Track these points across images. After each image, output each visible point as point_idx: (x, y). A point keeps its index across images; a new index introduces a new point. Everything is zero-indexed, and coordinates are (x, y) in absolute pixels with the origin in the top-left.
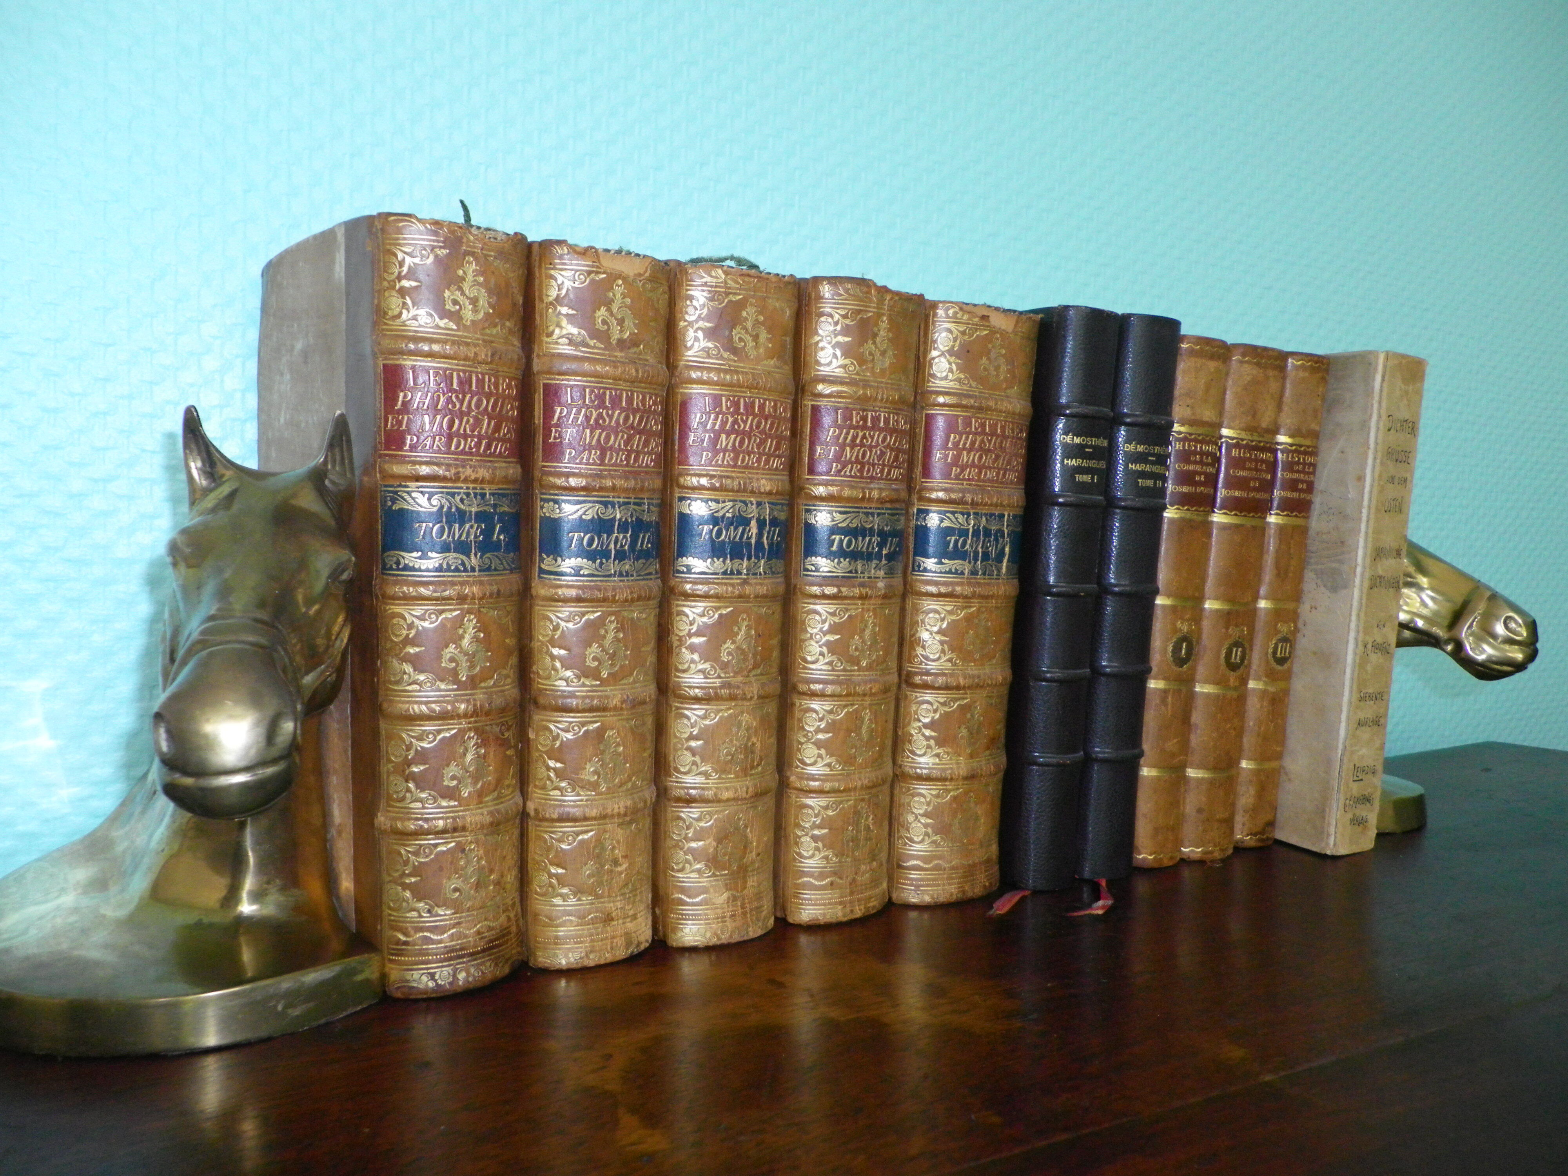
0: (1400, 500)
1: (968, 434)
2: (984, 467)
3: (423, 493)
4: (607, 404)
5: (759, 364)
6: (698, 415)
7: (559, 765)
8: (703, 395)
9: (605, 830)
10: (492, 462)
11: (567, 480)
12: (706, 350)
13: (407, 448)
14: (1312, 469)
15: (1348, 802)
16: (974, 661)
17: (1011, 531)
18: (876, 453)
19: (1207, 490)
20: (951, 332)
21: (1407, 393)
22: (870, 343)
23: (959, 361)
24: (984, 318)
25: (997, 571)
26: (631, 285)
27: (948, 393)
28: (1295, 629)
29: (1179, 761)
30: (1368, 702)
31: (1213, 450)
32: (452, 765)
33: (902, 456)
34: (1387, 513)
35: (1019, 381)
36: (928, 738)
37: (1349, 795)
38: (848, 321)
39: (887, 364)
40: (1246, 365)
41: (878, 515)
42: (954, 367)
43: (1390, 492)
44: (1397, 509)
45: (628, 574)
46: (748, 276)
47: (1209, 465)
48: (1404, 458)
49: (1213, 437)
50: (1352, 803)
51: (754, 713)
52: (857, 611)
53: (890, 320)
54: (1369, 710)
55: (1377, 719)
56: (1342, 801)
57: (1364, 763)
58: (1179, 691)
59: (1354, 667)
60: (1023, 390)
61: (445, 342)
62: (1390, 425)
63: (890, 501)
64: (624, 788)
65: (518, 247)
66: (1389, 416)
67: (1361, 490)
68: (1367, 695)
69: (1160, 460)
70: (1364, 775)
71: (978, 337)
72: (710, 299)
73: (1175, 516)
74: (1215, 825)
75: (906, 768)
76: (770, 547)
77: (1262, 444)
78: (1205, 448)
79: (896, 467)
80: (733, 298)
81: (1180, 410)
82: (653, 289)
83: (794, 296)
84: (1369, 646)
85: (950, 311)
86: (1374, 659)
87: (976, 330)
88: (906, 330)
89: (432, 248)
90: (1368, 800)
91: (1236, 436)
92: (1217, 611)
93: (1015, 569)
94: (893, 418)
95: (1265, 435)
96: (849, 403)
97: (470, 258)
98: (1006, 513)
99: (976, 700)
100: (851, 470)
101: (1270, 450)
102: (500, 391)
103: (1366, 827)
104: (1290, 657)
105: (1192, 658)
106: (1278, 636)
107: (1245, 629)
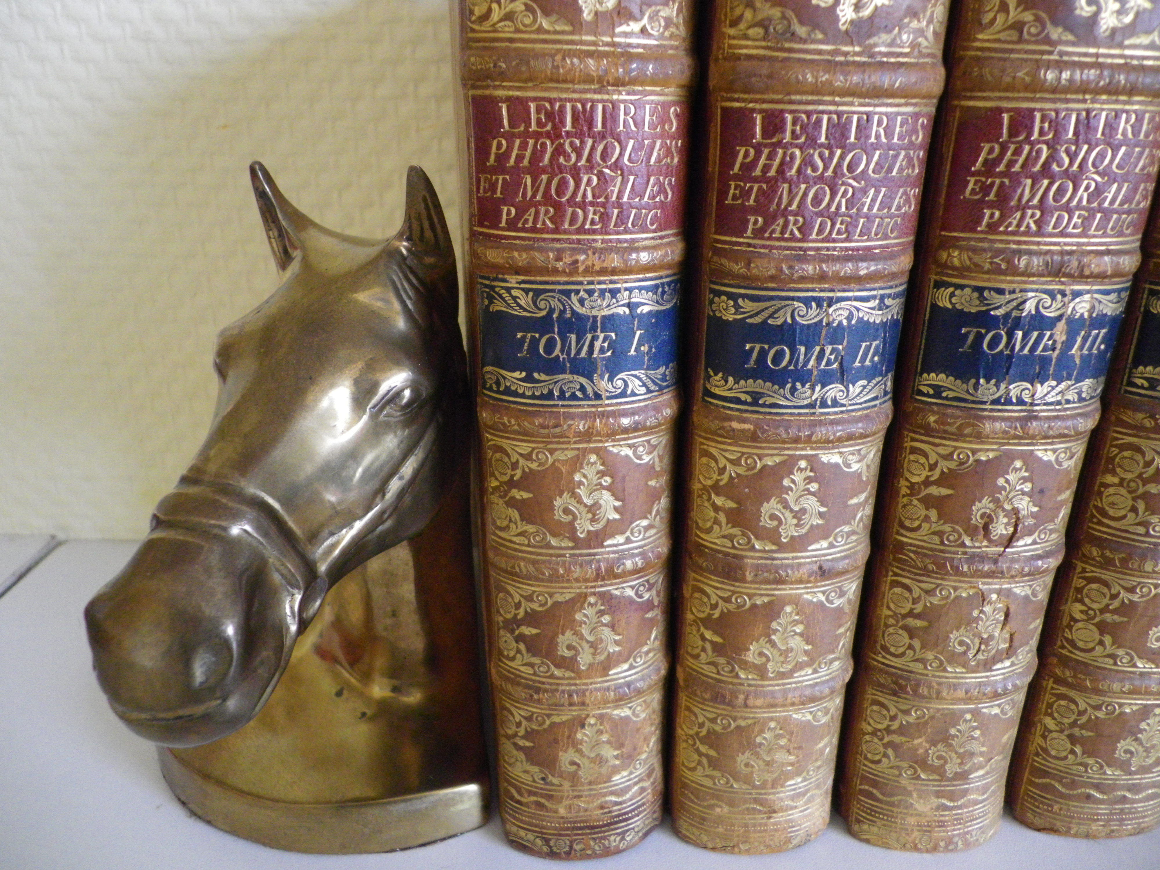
3: (526, 291)
4: (823, 139)
5: (1121, 46)
6: (986, 147)
7: (717, 639)
8: (1000, 111)
9: (772, 719)
10: (633, 241)
11: (748, 265)
12: (1018, 26)
13: (503, 224)
32: (569, 634)
45: (834, 404)
51: (1014, 594)
61: (550, 54)
64: (802, 673)
76: (1085, 362)
102: (647, 127)
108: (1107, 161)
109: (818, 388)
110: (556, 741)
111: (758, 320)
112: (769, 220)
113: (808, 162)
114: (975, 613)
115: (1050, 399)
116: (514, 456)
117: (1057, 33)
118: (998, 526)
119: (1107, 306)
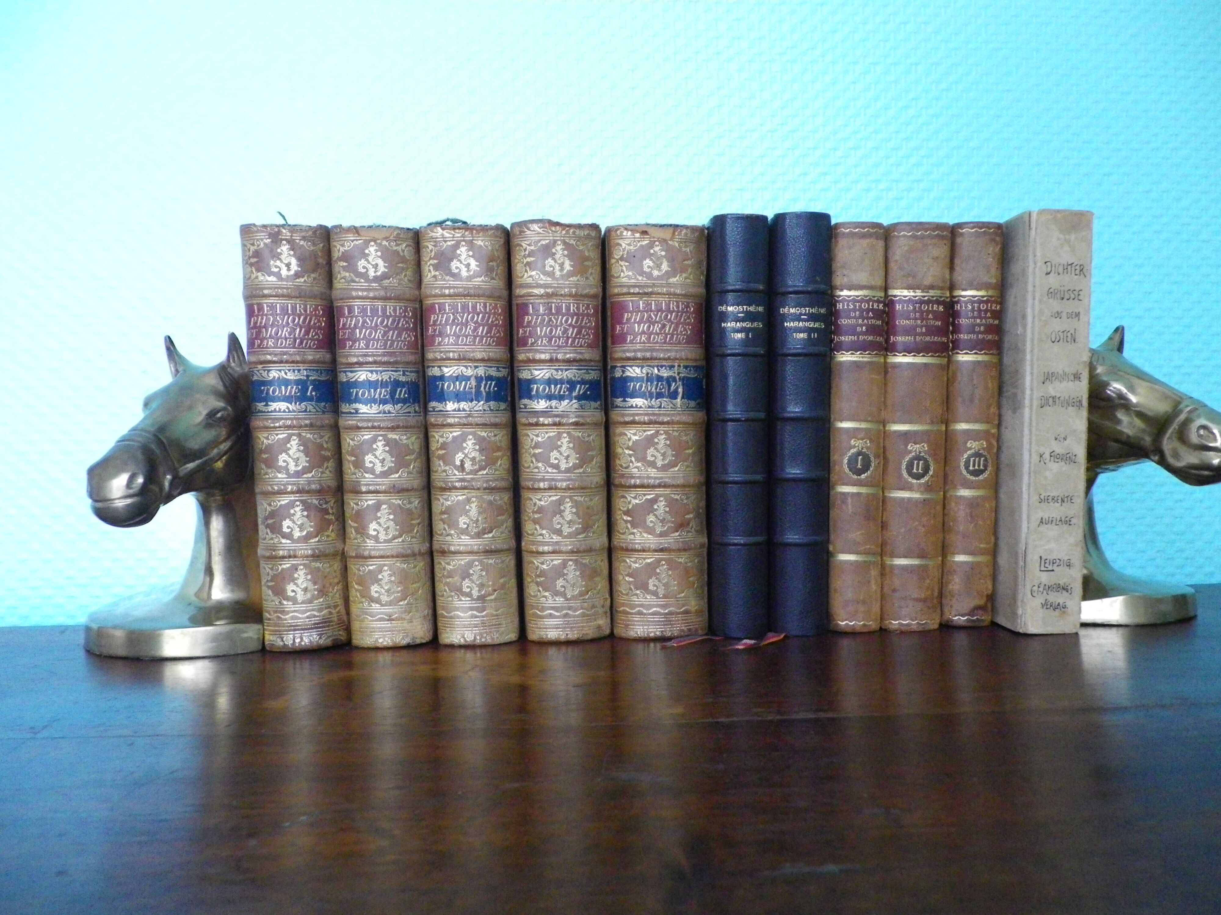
0: (1072, 331)
1: (637, 312)
2: (652, 333)
3: (265, 370)
4: (369, 314)
5: (470, 281)
6: (433, 316)
7: (356, 525)
8: (435, 303)
9: (385, 565)
10: (304, 352)
11: (347, 359)
12: (435, 276)
13: (255, 347)
14: (989, 314)
15: (1035, 588)
16: (657, 468)
17: (684, 377)
18: (560, 330)
19: (871, 338)
20: (621, 245)
21: (1068, 241)
22: (550, 260)
23: (627, 264)
24: (645, 233)
25: (672, 405)
26: (381, 244)
27: (620, 286)
28: (990, 444)
29: (865, 549)
30: (1051, 504)
31: (875, 307)
32: (287, 520)
33: (585, 331)
34: (1056, 342)
35: (681, 272)
36: (626, 522)
37: (1036, 583)
38: (532, 248)
39: (565, 271)
40: (902, 239)
41: (566, 370)
42: (624, 268)
43: (1057, 325)
44: (1069, 340)
45: (389, 412)
46: (459, 228)
47: (872, 318)
48: (1073, 296)
49: (874, 297)
50: (1041, 589)
51: (483, 498)
52: (554, 434)
53: (565, 243)
54: (1055, 511)
55: (1067, 519)
56: (1028, 587)
57: (1054, 556)
58: (858, 494)
59: (1030, 474)
60: (686, 278)
61: (270, 288)
62: (1049, 270)
63: (575, 360)
64: (396, 541)
65: (318, 232)
66: (1046, 263)
67: (1025, 326)
68: (1050, 498)
69: (812, 318)
70: (1055, 567)
71: (641, 246)
72: (435, 246)
73: (842, 359)
74: (911, 603)
75: (615, 543)
76: (488, 393)
77: (926, 298)
78: (865, 306)
79: (580, 338)
80: (449, 243)
81: (838, 280)
82: (397, 245)
83: (497, 237)
84: (1047, 456)
85: (618, 232)
86: (1055, 467)
87: (639, 241)
88: (581, 248)
89: (262, 240)
90: (1065, 589)
91: (899, 294)
92: (895, 432)
93: (693, 404)
94: (574, 306)
95: (930, 291)
96: (537, 299)
97: (284, 242)
98: (676, 364)
99: (661, 496)
100: (542, 342)
101: (938, 303)
102: (308, 312)
103: (1064, 612)
104: (986, 469)
105: (871, 469)
106: (969, 452)
107: (925, 446)
108: (475, 319)
109: (381, 406)
110: (284, 578)
111: (354, 380)
112: (354, 342)
113: (364, 322)
114: (467, 507)
115: (475, 409)
116: (262, 439)
117: (448, 278)
118: (468, 465)
119: (493, 372)
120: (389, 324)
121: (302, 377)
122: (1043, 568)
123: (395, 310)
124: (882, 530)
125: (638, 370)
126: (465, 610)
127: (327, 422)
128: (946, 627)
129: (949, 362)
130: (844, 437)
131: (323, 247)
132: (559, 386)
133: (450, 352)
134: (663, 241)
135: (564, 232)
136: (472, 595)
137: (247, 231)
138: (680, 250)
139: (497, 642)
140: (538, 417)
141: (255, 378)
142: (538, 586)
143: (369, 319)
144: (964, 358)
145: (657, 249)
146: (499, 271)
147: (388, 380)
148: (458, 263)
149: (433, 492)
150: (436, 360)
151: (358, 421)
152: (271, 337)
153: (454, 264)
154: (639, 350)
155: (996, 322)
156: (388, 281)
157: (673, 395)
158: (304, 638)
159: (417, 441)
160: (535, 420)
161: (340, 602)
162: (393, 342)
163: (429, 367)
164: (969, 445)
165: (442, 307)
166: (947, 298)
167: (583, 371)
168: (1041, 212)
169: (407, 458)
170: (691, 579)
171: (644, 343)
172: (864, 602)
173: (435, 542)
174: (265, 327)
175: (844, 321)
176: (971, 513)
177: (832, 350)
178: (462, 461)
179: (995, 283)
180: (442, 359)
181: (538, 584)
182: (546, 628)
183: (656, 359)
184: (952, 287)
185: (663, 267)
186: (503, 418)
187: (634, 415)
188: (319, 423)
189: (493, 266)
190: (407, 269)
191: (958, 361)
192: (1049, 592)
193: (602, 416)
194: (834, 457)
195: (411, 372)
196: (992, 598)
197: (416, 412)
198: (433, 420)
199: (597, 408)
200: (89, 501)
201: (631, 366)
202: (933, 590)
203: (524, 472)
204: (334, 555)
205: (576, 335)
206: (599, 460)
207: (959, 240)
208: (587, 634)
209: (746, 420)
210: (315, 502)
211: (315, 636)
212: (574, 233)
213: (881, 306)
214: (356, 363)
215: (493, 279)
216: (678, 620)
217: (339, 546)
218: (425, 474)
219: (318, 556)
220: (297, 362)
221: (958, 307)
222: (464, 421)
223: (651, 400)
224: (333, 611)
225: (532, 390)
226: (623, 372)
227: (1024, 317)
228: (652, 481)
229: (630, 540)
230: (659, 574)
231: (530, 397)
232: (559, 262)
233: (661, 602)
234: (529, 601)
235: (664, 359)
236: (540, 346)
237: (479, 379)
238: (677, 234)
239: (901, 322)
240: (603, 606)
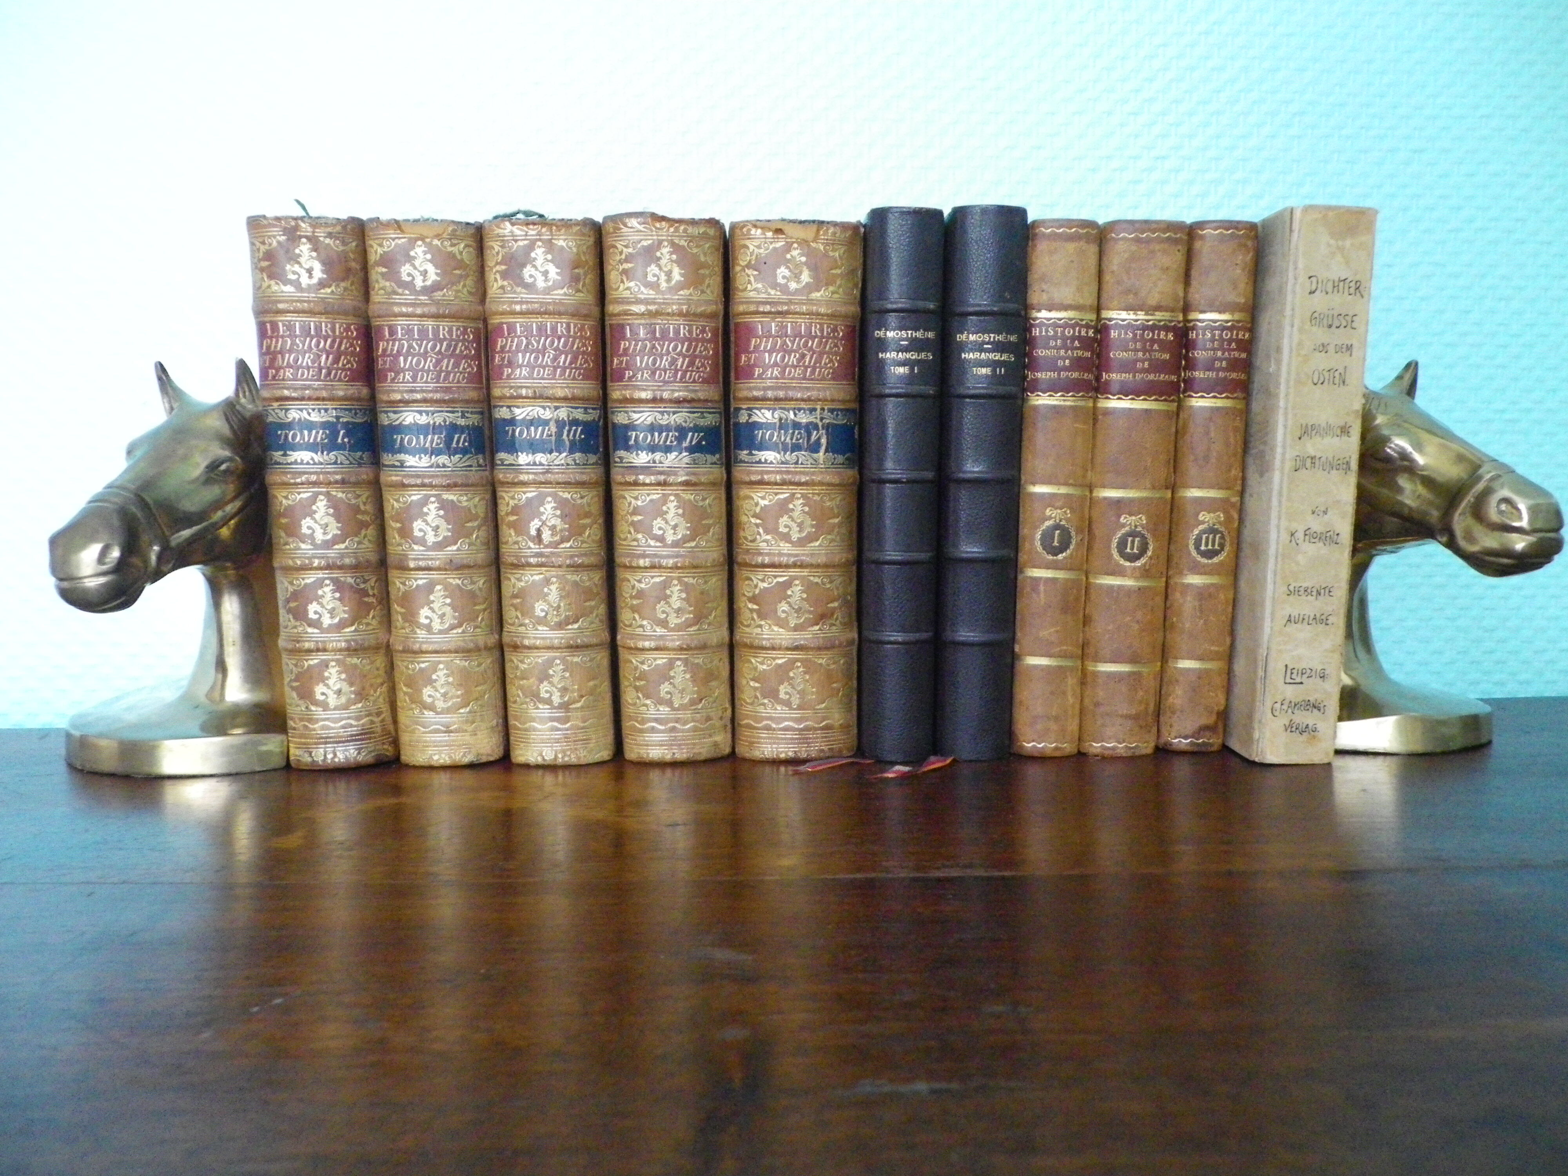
0: (1341, 370)
1: (768, 337)
2: (787, 366)
3: (282, 410)
4: (416, 336)
5: (548, 294)
6: (500, 340)
7: (403, 610)
8: (503, 323)
9: (440, 662)
10: (333, 385)
11: (388, 396)
12: (502, 287)
13: (270, 378)
14: (1233, 345)
15: (1278, 706)
16: (790, 542)
17: (828, 424)
18: (667, 360)
19: (1075, 375)
20: (748, 248)
21: (1341, 249)
22: (653, 266)
23: (756, 273)
24: (779, 231)
25: (811, 461)
26: (430, 243)
27: (747, 303)
28: (1229, 519)
29: (1060, 651)
30: (1304, 597)
31: (1083, 333)
32: (315, 603)
33: (700, 361)
34: (1319, 385)
35: (827, 284)
36: (752, 610)
37: (1279, 698)
38: (630, 250)
39: (673, 282)
40: (1121, 242)
41: (674, 413)
42: (752, 279)
43: (1322, 362)
44: (1337, 381)
45: (444, 466)
46: (534, 224)
47: (1077, 348)
48: (1344, 324)
49: (1082, 320)
50: (1285, 707)
51: (566, 579)
52: (658, 496)
53: (673, 244)
54: (1307, 606)
55: (1323, 617)
56: (1269, 704)
57: (1303, 665)
58: (1054, 580)
59: (1276, 557)
60: (833, 293)
61: (286, 302)
62: (1314, 288)
63: (685, 400)
64: (455, 631)
65: (349, 227)
66: (1310, 278)
67: (1279, 362)
68: (1302, 589)
69: (999, 347)
70: (1305, 679)
71: (775, 249)
72: (502, 247)
73: (1037, 403)
74: (1119, 721)
75: (738, 637)
76: (573, 443)
77: (1150, 323)
78: (1069, 332)
79: (692, 371)
80: (521, 243)
81: (1035, 296)
82: (453, 245)
83: (584, 235)
84: (1300, 535)
85: (745, 230)
86: (1311, 549)
87: (771, 243)
88: (695, 251)
89: (274, 237)
90: (1316, 707)
91: (1115, 316)
92: (1105, 498)
93: (840, 458)
94: (684, 328)
95: (1157, 313)
96: (636, 319)
97: (304, 240)
98: (818, 407)
99: (796, 578)
100: (642, 376)
101: (1167, 329)
102: (337, 333)
103: (1314, 737)
104: (1222, 549)
105: (1072, 547)
106: (1201, 527)
107: (1143, 518)
108: (556, 344)
109: (433, 457)
110: (311, 678)
111: (397, 423)
112: (397, 373)
113: (410, 347)
114: (546, 590)
115: (556, 462)
116: (280, 498)
117: (519, 289)
118: (546, 536)
119: (579, 415)
120: (443, 350)
121: (330, 419)
122: (1288, 680)
123: (450, 332)
124: (1084, 626)
125: (768, 414)
126: (542, 721)
127: (364, 477)
128: (1163, 752)
129: (1179, 407)
130: (1037, 505)
131: (357, 246)
132: (664, 434)
133: (522, 387)
134: (803, 243)
135: (672, 230)
136: (552, 701)
137: (256, 224)
138: (826, 255)
139: (583, 761)
140: (637, 475)
141: (270, 419)
142: (637, 692)
143: (417, 344)
144: (1199, 402)
145: (795, 253)
146: (587, 281)
147: (443, 424)
148: (533, 269)
149: (503, 570)
150: (502, 398)
151: (404, 476)
152: (289, 366)
153: (528, 271)
154: (769, 388)
155: (1244, 355)
156: (441, 293)
157: (814, 448)
158: (338, 754)
159: (481, 503)
160: (634, 478)
161: (385, 708)
162: (448, 373)
163: (495, 407)
164: (1201, 518)
165: (511, 328)
166: (1179, 322)
167: (696, 415)
168: (1307, 209)
169: (468, 525)
170: (835, 685)
171: (777, 378)
172: (1057, 719)
173: (505, 634)
174: (280, 352)
175: (1041, 353)
176: (1200, 605)
177: (1024, 390)
178: (539, 531)
179: (1244, 304)
180: (512, 397)
181: (637, 689)
182: (647, 745)
183: (791, 399)
184: (1186, 309)
185: (802, 277)
186: (593, 474)
187: (762, 473)
188: (353, 479)
189: (579, 274)
190: (467, 276)
191: (1191, 407)
192: (1296, 711)
193: (721, 473)
194: (1024, 531)
195: (472, 413)
196: (1224, 716)
197: (480, 466)
198: (501, 476)
199: (715, 463)
200: (52, 581)
201: (759, 409)
202: (1147, 704)
203: (620, 545)
204: (376, 648)
205: (688, 367)
206: (717, 530)
207: (1198, 245)
208: (700, 753)
209: (909, 482)
210: (350, 580)
211: (352, 751)
212: (685, 231)
213: (1091, 333)
214: (400, 401)
215: (578, 291)
216: (817, 738)
217: (382, 636)
218: (492, 547)
219: (355, 650)
220: (324, 399)
221: (1193, 335)
222: (542, 478)
223: (785, 453)
224: (376, 719)
225: (629, 438)
226: (750, 416)
227: (1279, 350)
228: (784, 560)
229: (757, 634)
230: (793, 678)
231: (628, 448)
232: (666, 269)
233: (796, 714)
234: (627, 710)
235: (803, 400)
236: (639, 381)
237: (560, 424)
238: (821, 232)
239: (1116, 355)
240: (721, 718)
